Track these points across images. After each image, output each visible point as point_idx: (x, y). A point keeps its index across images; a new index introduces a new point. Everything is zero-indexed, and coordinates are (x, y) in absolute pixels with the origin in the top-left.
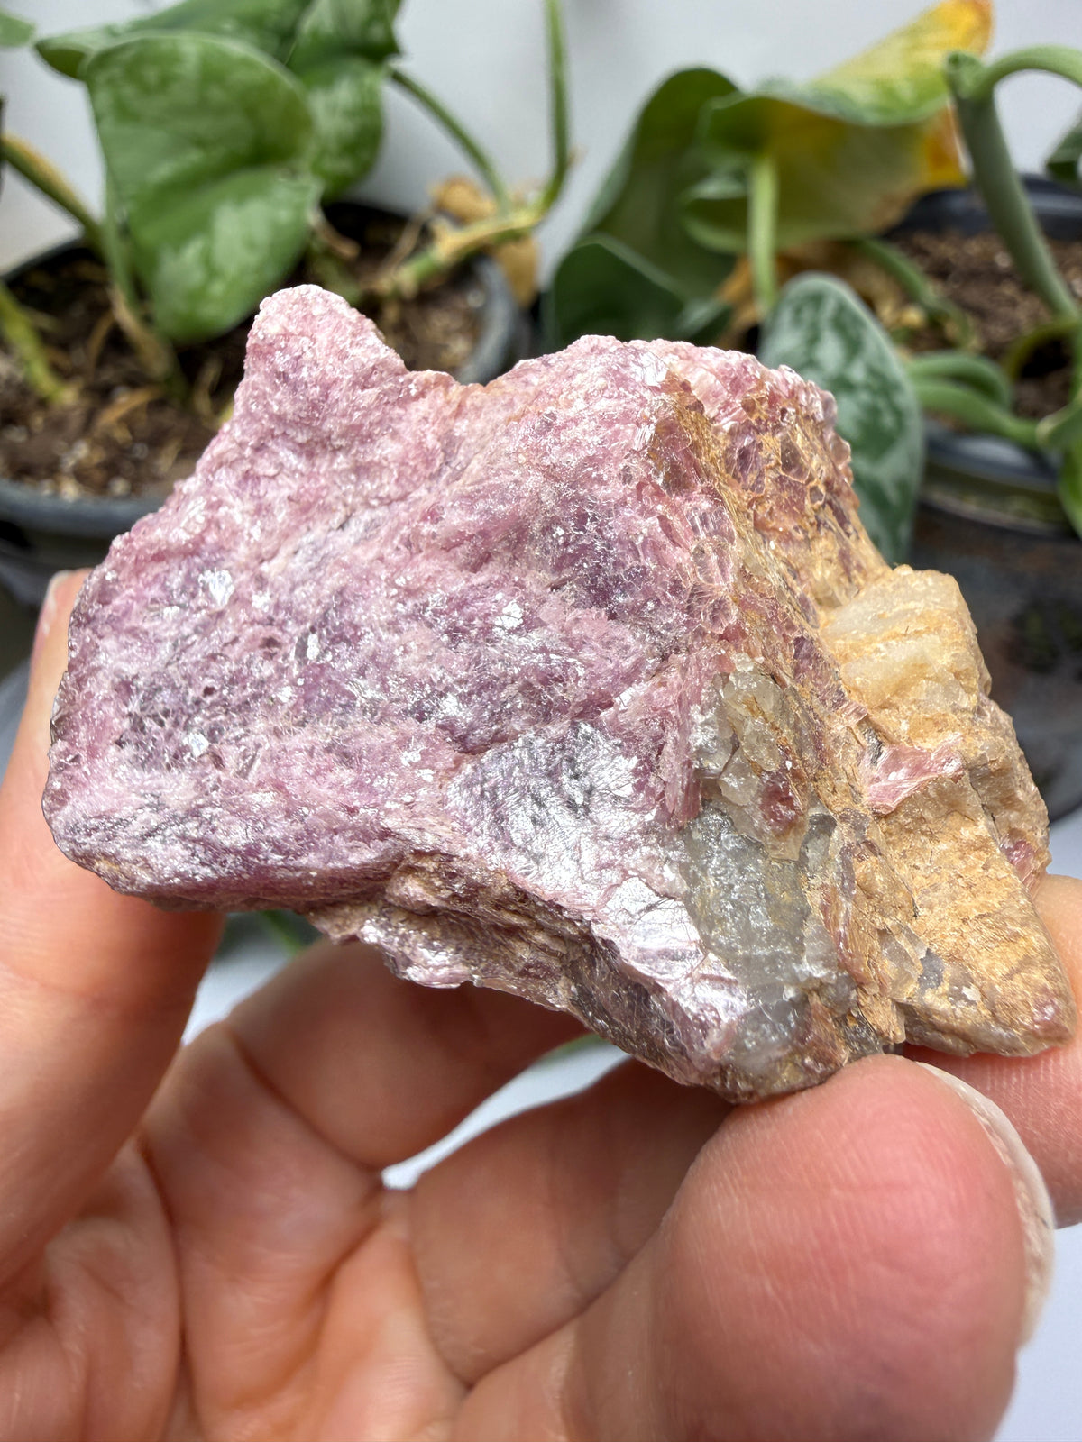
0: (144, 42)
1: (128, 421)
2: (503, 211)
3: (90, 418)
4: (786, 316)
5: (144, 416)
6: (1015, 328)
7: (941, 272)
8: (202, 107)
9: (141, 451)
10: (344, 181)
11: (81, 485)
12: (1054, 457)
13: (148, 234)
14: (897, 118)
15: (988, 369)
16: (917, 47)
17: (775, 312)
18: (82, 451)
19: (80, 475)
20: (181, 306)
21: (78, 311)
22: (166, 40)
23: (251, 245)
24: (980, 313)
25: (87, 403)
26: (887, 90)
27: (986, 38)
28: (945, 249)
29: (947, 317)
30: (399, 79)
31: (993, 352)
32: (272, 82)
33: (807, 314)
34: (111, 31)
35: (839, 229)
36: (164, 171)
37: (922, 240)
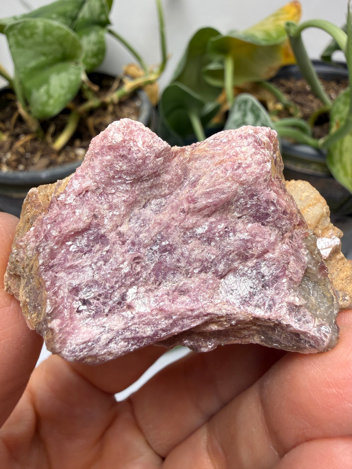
0: (25, 22)
1: (24, 146)
2: (146, 75)
3: (12, 144)
4: (236, 108)
5: (29, 144)
6: (312, 109)
7: (289, 92)
8: (45, 43)
9: (28, 155)
10: (94, 66)
11: (8, 167)
12: (325, 151)
13: (28, 84)
14: (272, 43)
15: (303, 123)
16: (277, 20)
17: (233, 106)
18: (9, 156)
19: (8, 164)
20: (40, 108)
21: (8, 109)
22: (32, 21)
23: (62, 87)
24: (301, 105)
25: (10, 139)
26: (268, 34)
27: (299, 16)
28: (290, 84)
29: (290, 106)
30: (111, 32)
31: (305, 118)
32: (68, 34)
33: (243, 107)
34: (15, 18)
35: (255, 79)
36: (33, 64)
37: (283, 81)
